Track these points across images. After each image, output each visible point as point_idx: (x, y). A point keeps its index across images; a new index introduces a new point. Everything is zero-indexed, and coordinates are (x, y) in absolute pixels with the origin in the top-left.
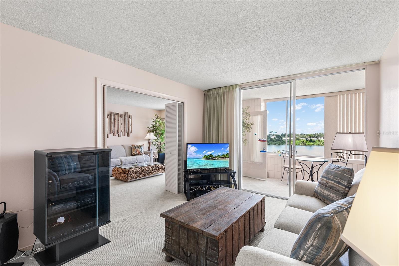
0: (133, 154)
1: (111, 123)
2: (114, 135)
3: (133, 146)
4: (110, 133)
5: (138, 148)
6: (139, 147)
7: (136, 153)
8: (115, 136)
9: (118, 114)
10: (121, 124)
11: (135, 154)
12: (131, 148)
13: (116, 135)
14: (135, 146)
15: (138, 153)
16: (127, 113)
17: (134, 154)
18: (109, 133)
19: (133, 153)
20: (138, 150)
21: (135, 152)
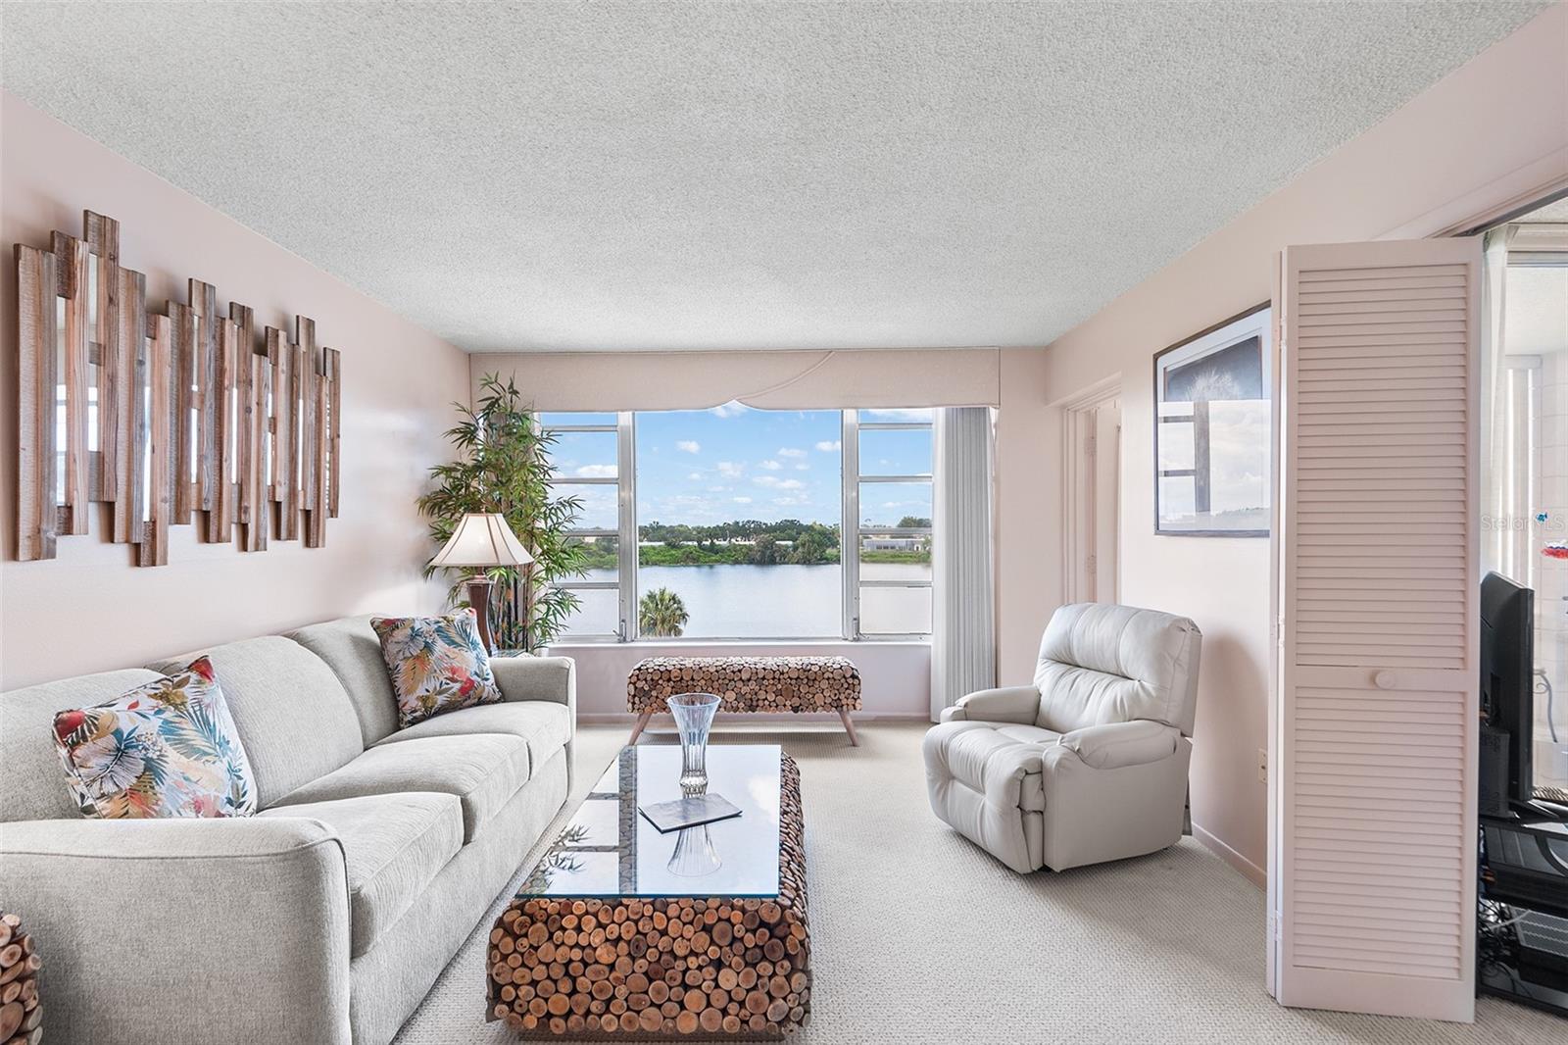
0: (411, 702)
1: (189, 404)
2: (213, 535)
3: (400, 635)
4: (179, 518)
5: (452, 642)
6: (458, 639)
7: (440, 693)
8: (219, 540)
9: (243, 314)
10: (265, 425)
11: (441, 700)
12: (380, 652)
13: (224, 533)
14: (415, 635)
15: (457, 686)
16: (310, 324)
17: (424, 699)
18: (166, 509)
19: (421, 692)
20: (456, 664)
21: (432, 685)
